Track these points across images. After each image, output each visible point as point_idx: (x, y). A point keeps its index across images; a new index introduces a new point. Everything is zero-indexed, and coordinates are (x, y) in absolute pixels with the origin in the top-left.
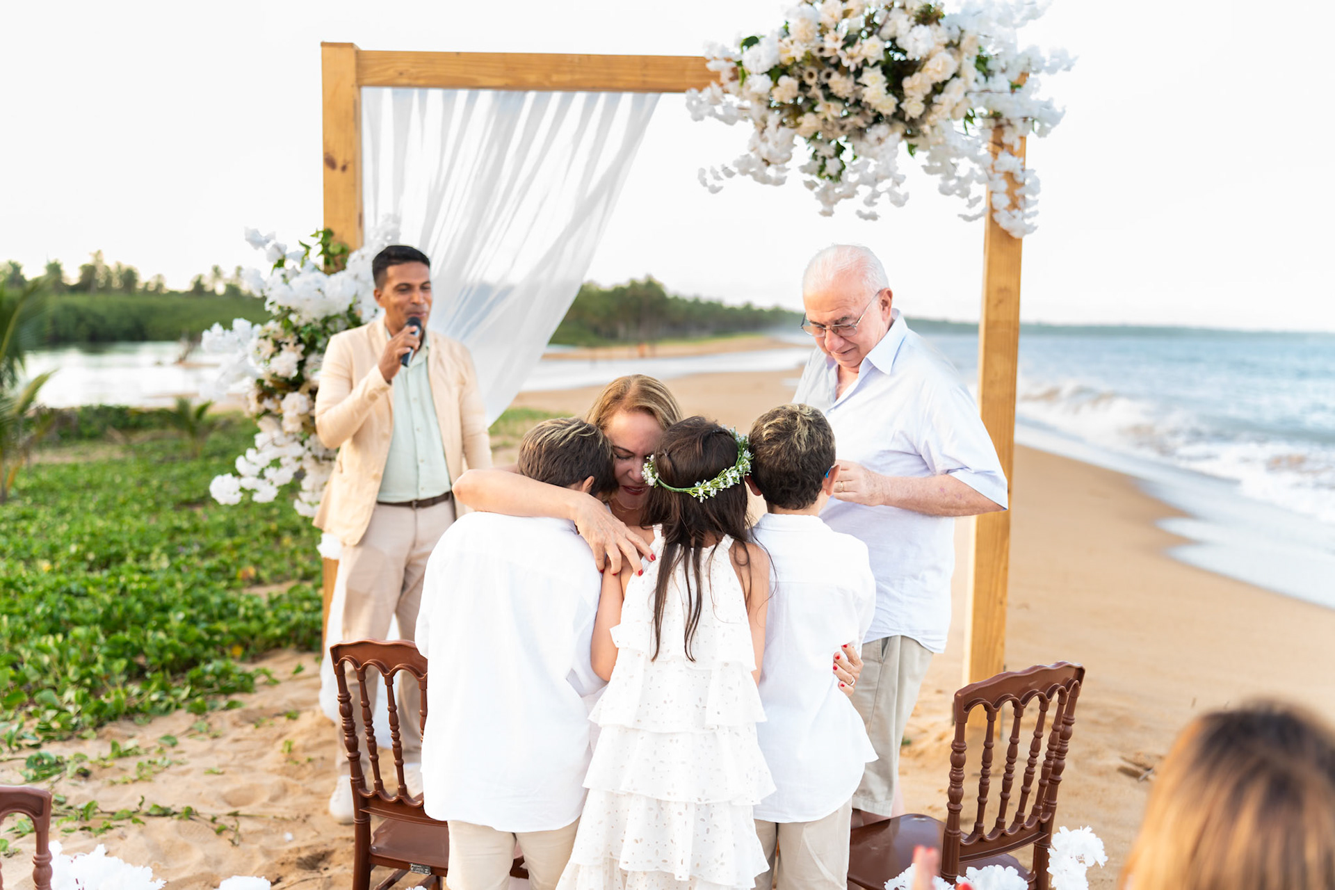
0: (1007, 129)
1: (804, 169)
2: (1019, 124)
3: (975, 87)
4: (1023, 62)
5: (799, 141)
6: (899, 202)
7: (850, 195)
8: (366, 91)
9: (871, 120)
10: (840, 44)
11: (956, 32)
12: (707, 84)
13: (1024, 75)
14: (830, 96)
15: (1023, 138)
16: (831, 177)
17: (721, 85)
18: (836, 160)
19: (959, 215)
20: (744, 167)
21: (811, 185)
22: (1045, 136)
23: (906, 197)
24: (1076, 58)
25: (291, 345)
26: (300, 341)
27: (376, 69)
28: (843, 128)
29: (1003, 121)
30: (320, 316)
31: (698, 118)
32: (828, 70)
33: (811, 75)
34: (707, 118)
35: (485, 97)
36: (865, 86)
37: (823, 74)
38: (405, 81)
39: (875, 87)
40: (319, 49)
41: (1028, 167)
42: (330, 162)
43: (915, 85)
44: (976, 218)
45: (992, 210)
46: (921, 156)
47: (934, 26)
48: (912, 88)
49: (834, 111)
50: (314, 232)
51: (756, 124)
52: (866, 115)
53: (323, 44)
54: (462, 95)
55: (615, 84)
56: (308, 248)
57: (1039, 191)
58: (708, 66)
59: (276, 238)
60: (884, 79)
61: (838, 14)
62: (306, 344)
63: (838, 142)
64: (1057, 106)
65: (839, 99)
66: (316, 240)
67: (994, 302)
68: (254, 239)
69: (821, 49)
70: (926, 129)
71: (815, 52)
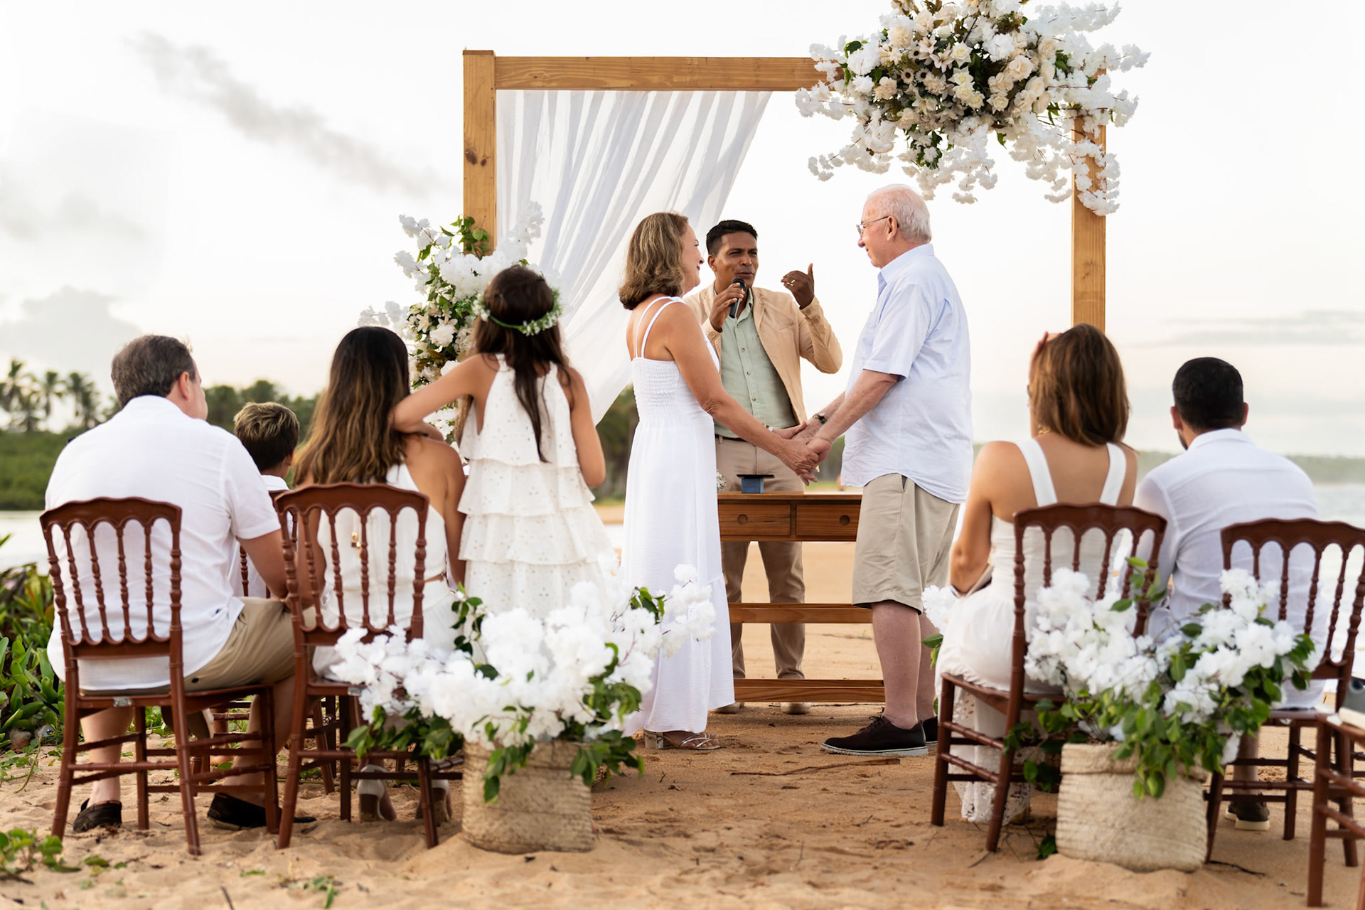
0: (1087, 118)
1: (903, 157)
2: (1098, 114)
3: (1055, 83)
4: (1099, 60)
5: (899, 132)
6: (989, 184)
7: (946, 181)
8: (501, 95)
9: (962, 114)
10: (932, 49)
11: (1034, 37)
12: (815, 83)
13: (1102, 71)
14: (925, 93)
15: (1102, 127)
16: (928, 165)
17: (828, 84)
18: (933, 149)
19: (1047, 197)
20: (849, 156)
21: (911, 172)
22: (1123, 126)
23: (995, 178)
24: (1148, 55)
25: (447, 319)
26: (454, 316)
27: (513, 73)
28: (937, 120)
29: (1083, 112)
30: (470, 293)
31: (807, 113)
32: (923, 70)
33: (908, 75)
34: (816, 115)
35: (610, 97)
36: (956, 84)
37: (919, 74)
38: (539, 84)
39: (964, 84)
40: (462, 58)
41: (1108, 151)
42: (470, 157)
43: (1000, 83)
44: (1062, 199)
45: (1077, 192)
46: (1010, 144)
47: (1014, 33)
48: (996, 86)
49: (930, 105)
50: (456, 220)
51: (859, 118)
52: (958, 109)
53: (465, 53)
54: (589, 95)
55: (730, 84)
56: (450, 234)
57: (1118, 174)
58: (816, 67)
59: (427, 225)
60: (972, 78)
61: (930, 24)
62: (459, 319)
63: (934, 133)
64: (1130, 98)
65: (933, 96)
66: (458, 228)
67: (1081, 275)
68: (411, 227)
69: (916, 53)
70: (1011, 120)
71: (911, 56)
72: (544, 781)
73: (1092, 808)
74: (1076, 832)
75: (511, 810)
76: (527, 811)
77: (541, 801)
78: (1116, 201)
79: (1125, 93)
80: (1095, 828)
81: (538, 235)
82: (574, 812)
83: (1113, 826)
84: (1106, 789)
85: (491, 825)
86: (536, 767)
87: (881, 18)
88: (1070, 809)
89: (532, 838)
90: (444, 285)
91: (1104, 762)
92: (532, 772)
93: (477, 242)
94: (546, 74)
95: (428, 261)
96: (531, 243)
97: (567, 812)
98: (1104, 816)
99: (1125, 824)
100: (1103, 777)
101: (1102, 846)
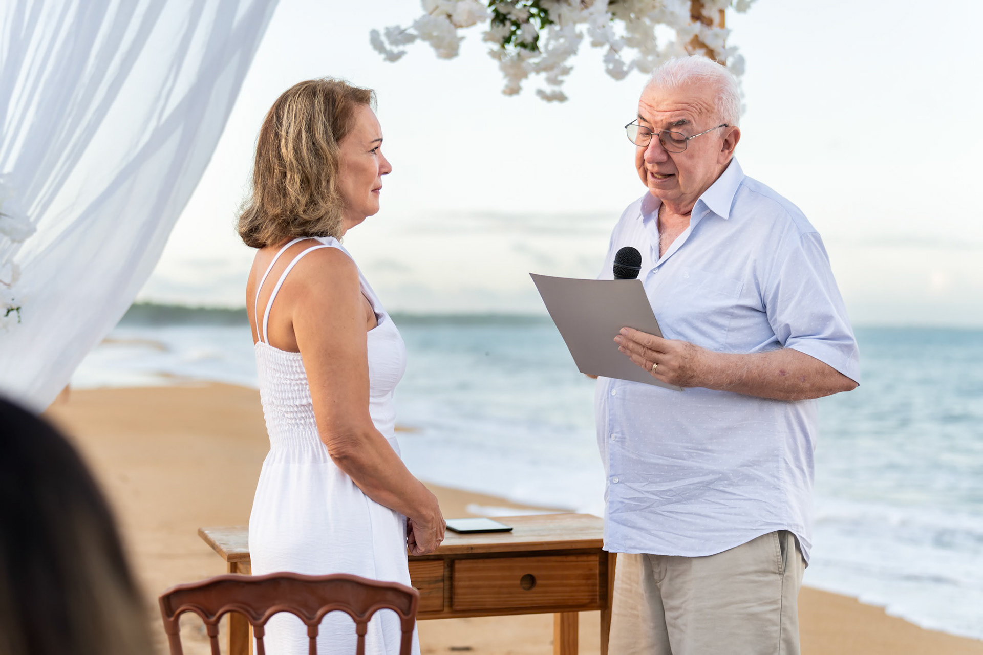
0: (705, 1)
1: (483, 37)
15: (722, 12)
22: (742, 13)
46: (621, 23)
57: (742, 71)
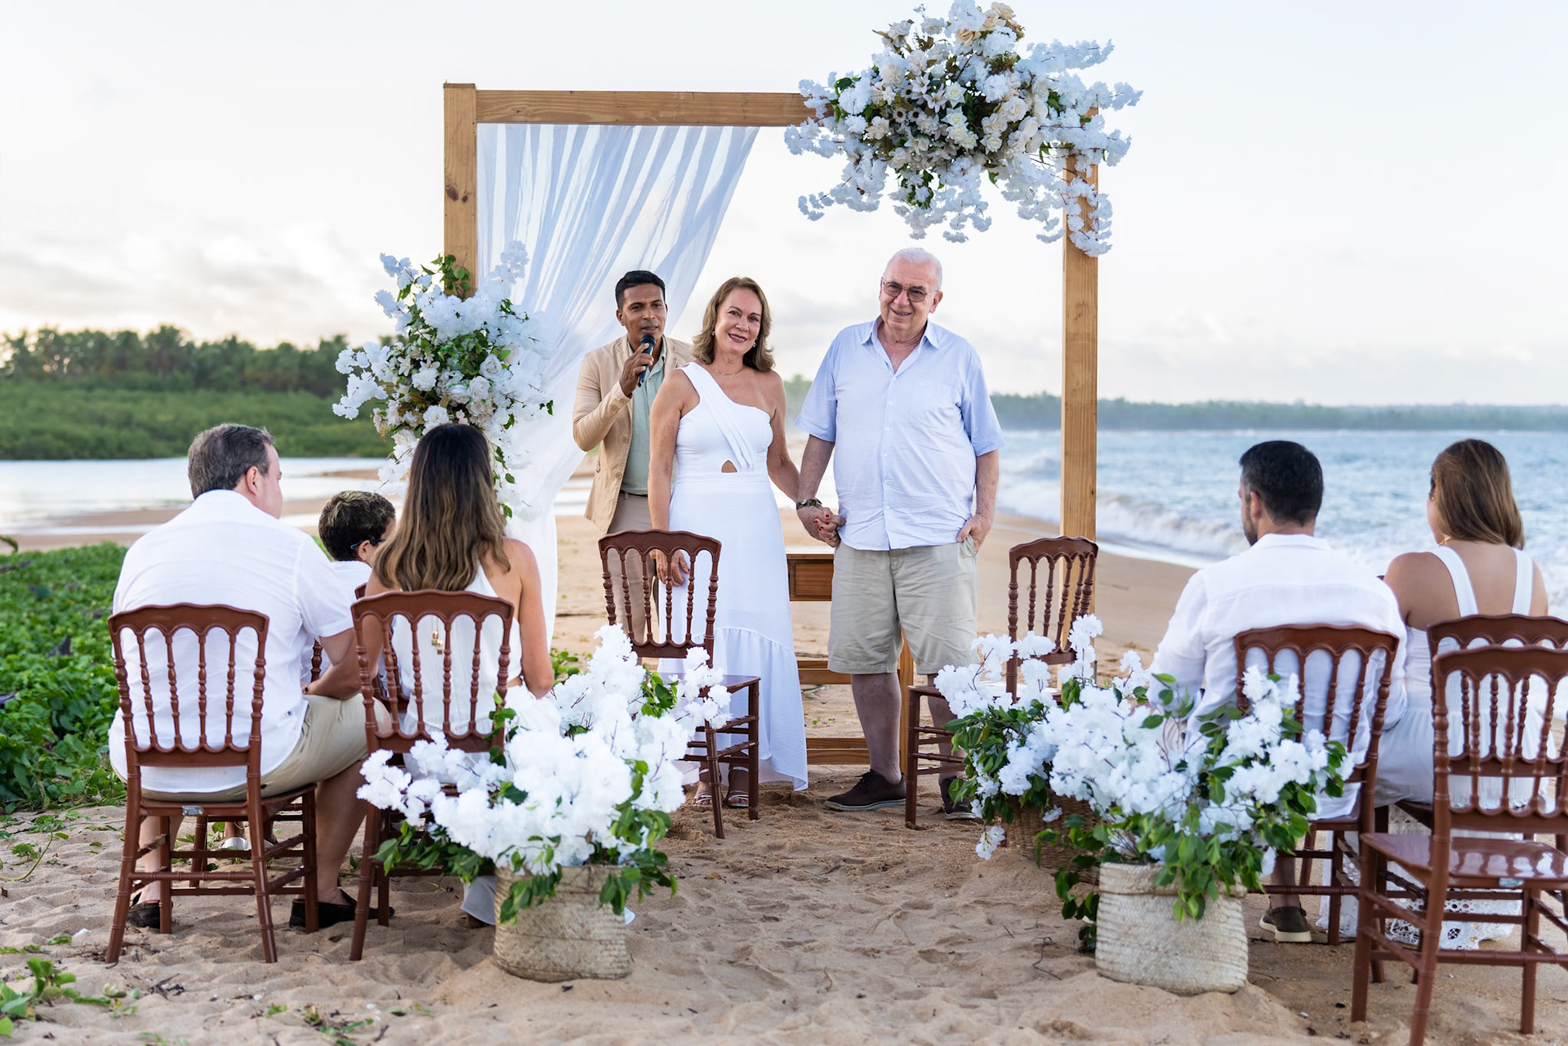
0: (1078, 157)
1: (894, 196)
2: (1090, 154)
3: (1048, 122)
4: (1091, 98)
5: (890, 171)
6: (982, 226)
7: (939, 221)
8: (481, 128)
9: (955, 154)
10: (924, 90)
11: (1027, 77)
12: (804, 119)
13: (1094, 110)
14: (917, 133)
15: (1094, 166)
16: (920, 204)
17: (817, 121)
18: (924, 188)
19: (1039, 237)
20: (840, 195)
21: (901, 211)
23: (989, 221)
24: (1140, 93)
25: (429, 362)
26: (435, 359)
27: (495, 107)
28: (929, 160)
29: (1075, 151)
30: (453, 335)
31: (796, 151)
32: (915, 110)
33: (900, 114)
34: (805, 152)
35: (594, 132)
36: (949, 125)
37: (911, 113)
38: (522, 118)
39: (957, 124)
40: (442, 91)
41: (1100, 191)
42: (451, 194)
43: (994, 125)
44: (1054, 239)
45: (1069, 232)
46: (1002, 183)
47: (1008, 72)
48: (990, 127)
49: (922, 145)
50: (436, 258)
51: (850, 156)
52: (951, 149)
53: (446, 86)
54: (572, 129)
55: (717, 119)
56: (430, 273)
57: (1111, 214)
58: (805, 103)
59: (408, 264)
60: (965, 118)
61: (923, 64)
62: (441, 361)
63: (925, 172)
64: (1123, 137)
65: (925, 135)
66: (438, 266)
67: (1074, 316)
68: (392, 265)
69: (909, 92)
70: (1004, 161)
71: (903, 95)
72: (580, 906)
73: (1134, 931)
74: (1119, 954)
75: (547, 937)
76: (563, 938)
77: (577, 927)
78: (1109, 241)
79: (1117, 132)
80: (1138, 951)
81: (522, 275)
82: (610, 937)
83: (1157, 948)
84: (1149, 911)
85: (527, 952)
86: (572, 893)
87: (874, 56)
88: (1112, 931)
89: (568, 965)
90: (425, 327)
91: (1145, 883)
92: (568, 897)
93: (459, 282)
94: (529, 108)
95: (409, 301)
96: (514, 282)
97: (603, 938)
98: (1147, 939)
99: (1169, 947)
100: (1145, 899)
101: (1146, 969)
